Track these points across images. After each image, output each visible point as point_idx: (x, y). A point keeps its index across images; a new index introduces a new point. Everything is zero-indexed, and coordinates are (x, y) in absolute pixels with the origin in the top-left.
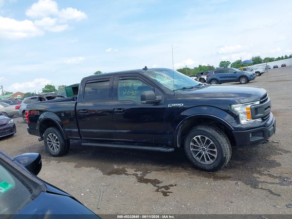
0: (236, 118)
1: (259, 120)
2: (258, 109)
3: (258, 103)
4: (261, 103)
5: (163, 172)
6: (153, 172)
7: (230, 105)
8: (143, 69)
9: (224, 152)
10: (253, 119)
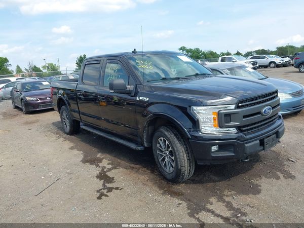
0: (195, 123)
1: (234, 130)
2: (232, 116)
3: (233, 107)
4: (238, 107)
5: (128, 171)
6: (121, 169)
7: (190, 106)
8: (132, 52)
9: (179, 162)
10: (221, 127)
